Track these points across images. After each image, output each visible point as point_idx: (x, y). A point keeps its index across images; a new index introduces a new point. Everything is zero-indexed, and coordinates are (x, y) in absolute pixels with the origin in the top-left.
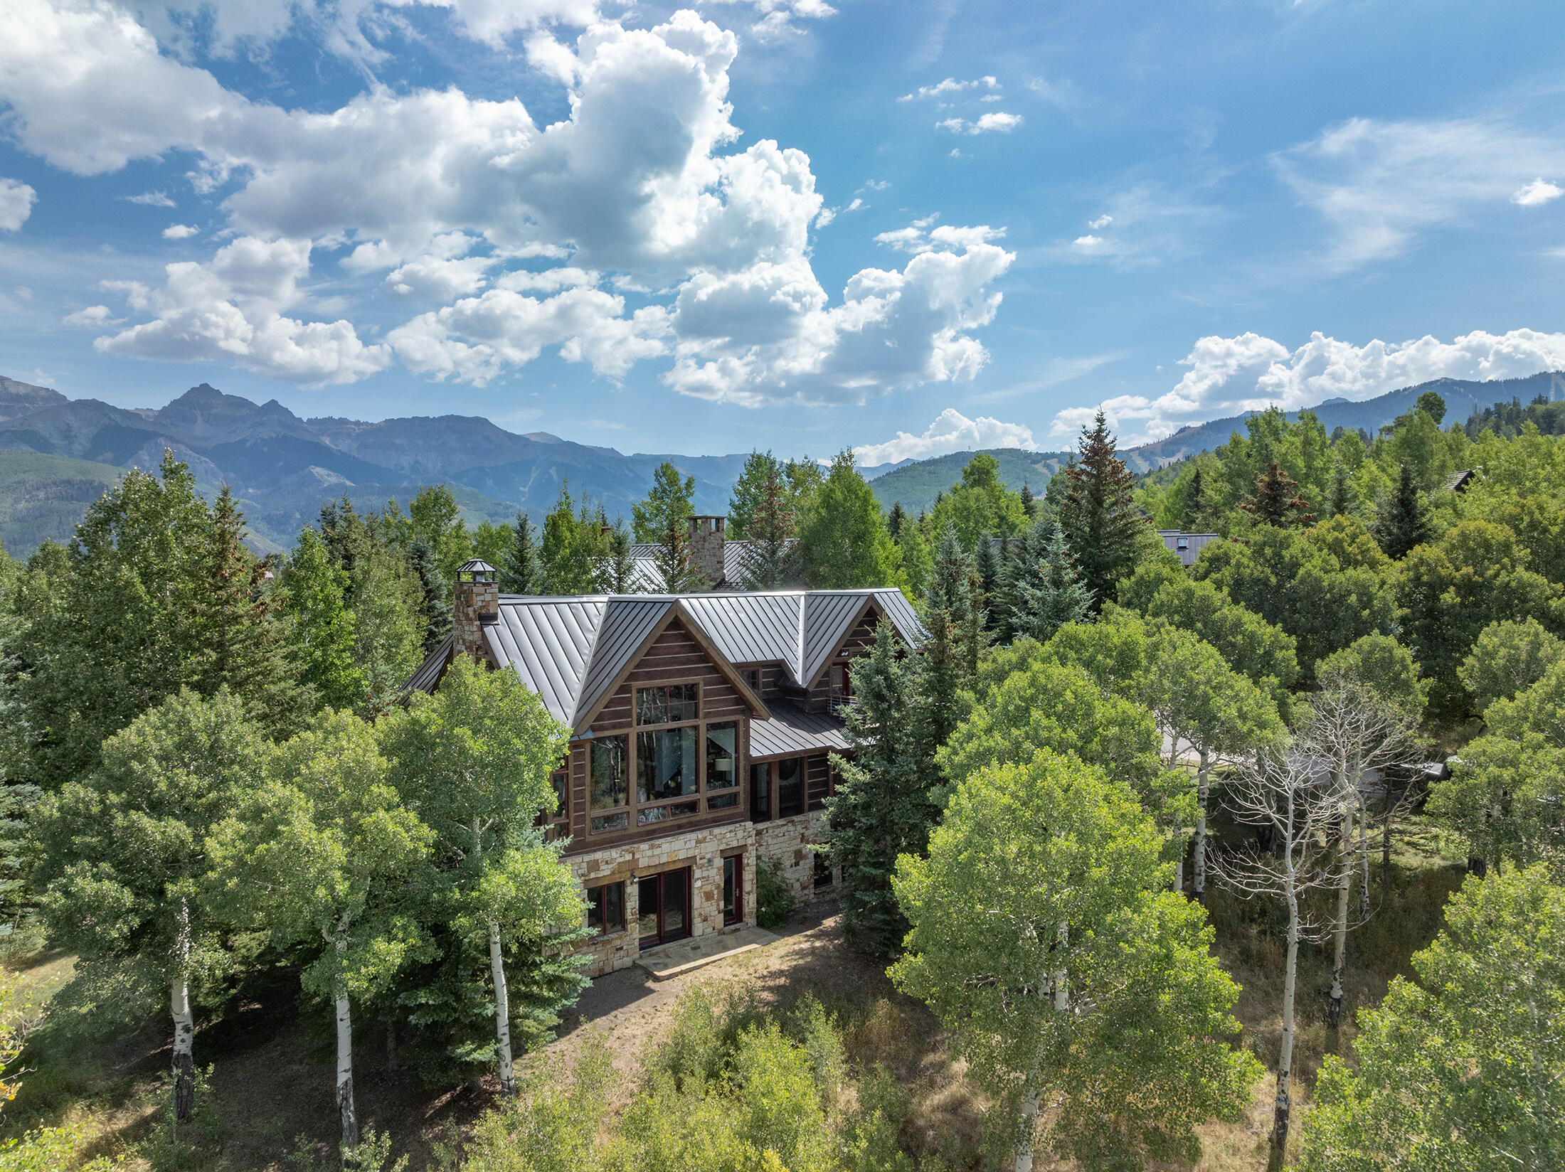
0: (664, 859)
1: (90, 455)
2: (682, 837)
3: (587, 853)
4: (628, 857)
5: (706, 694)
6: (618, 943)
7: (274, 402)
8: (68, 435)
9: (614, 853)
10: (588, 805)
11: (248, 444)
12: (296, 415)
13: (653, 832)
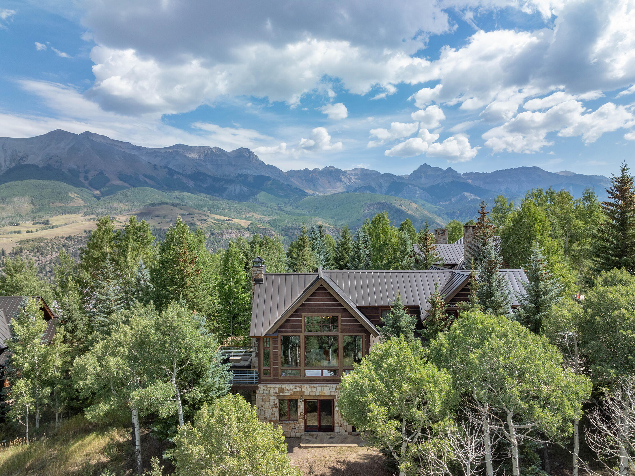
0: (318, 394)
1: (387, 193)
2: (328, 385)
3: (279, 384)
4: (299, 389)
5: (343, 321)
6: (293, 426)
7: (450, 168)
8: (381, 186)
9: (292, 387)
10: (280, 364)
11: (440, 185)
12: (458, 173)
13: (313, 380)
